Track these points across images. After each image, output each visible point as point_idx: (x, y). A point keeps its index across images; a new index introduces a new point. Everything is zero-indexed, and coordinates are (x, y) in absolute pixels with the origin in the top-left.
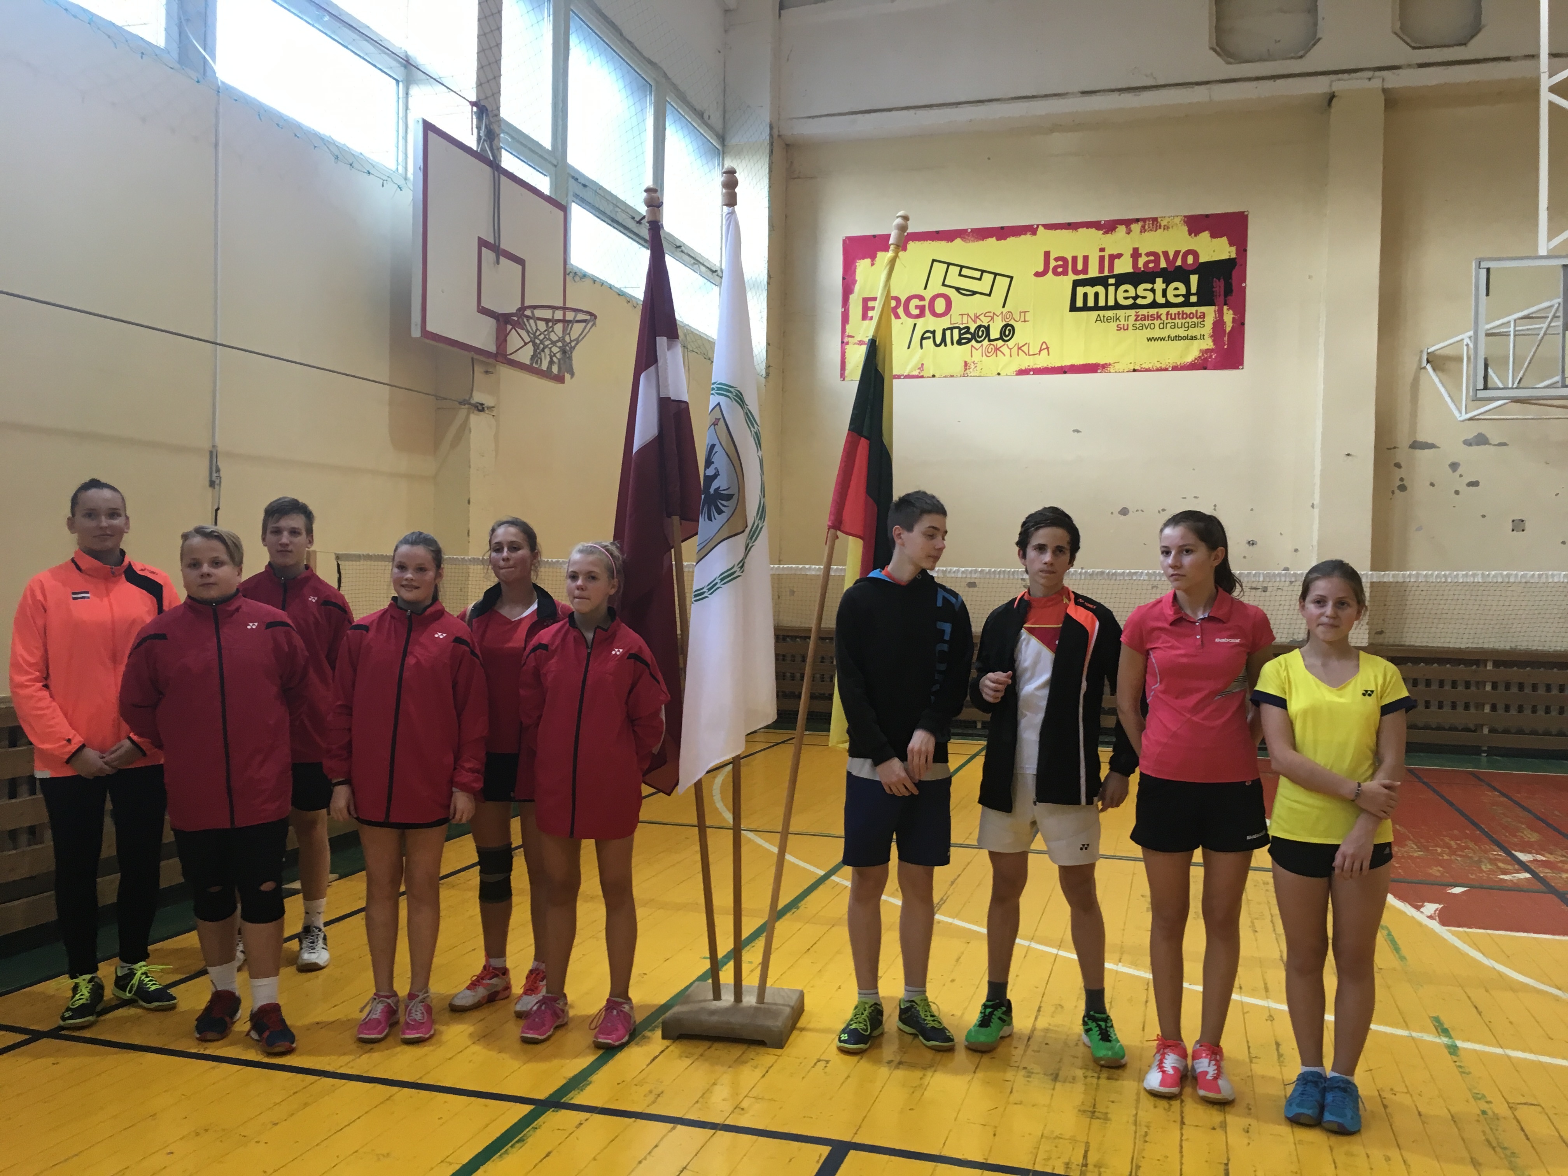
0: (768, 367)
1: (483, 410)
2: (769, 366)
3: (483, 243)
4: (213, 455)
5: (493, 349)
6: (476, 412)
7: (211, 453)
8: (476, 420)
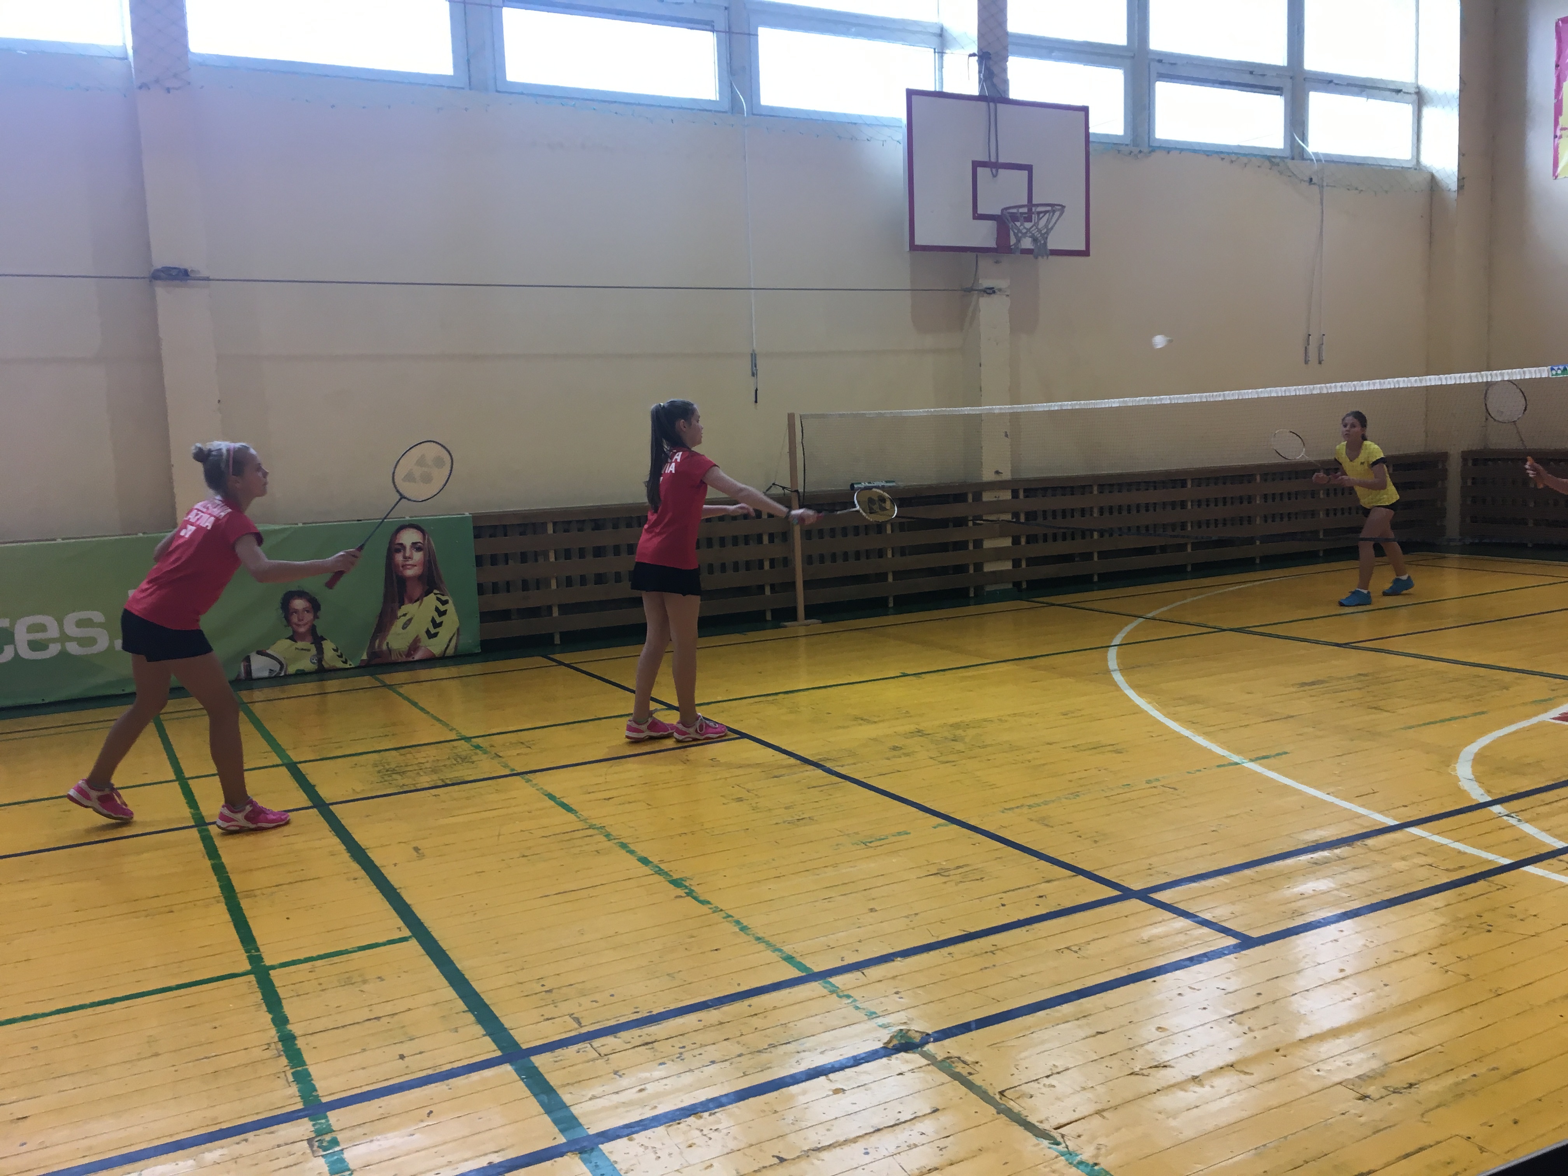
0: (1461, 179)
1: (994, 292)
2: (1463, 178)
3: (976, 165)
4: (754, 356)
5: (992, 244)
6: (985, 295)
7: (752, 354)
8: (984, 302)
